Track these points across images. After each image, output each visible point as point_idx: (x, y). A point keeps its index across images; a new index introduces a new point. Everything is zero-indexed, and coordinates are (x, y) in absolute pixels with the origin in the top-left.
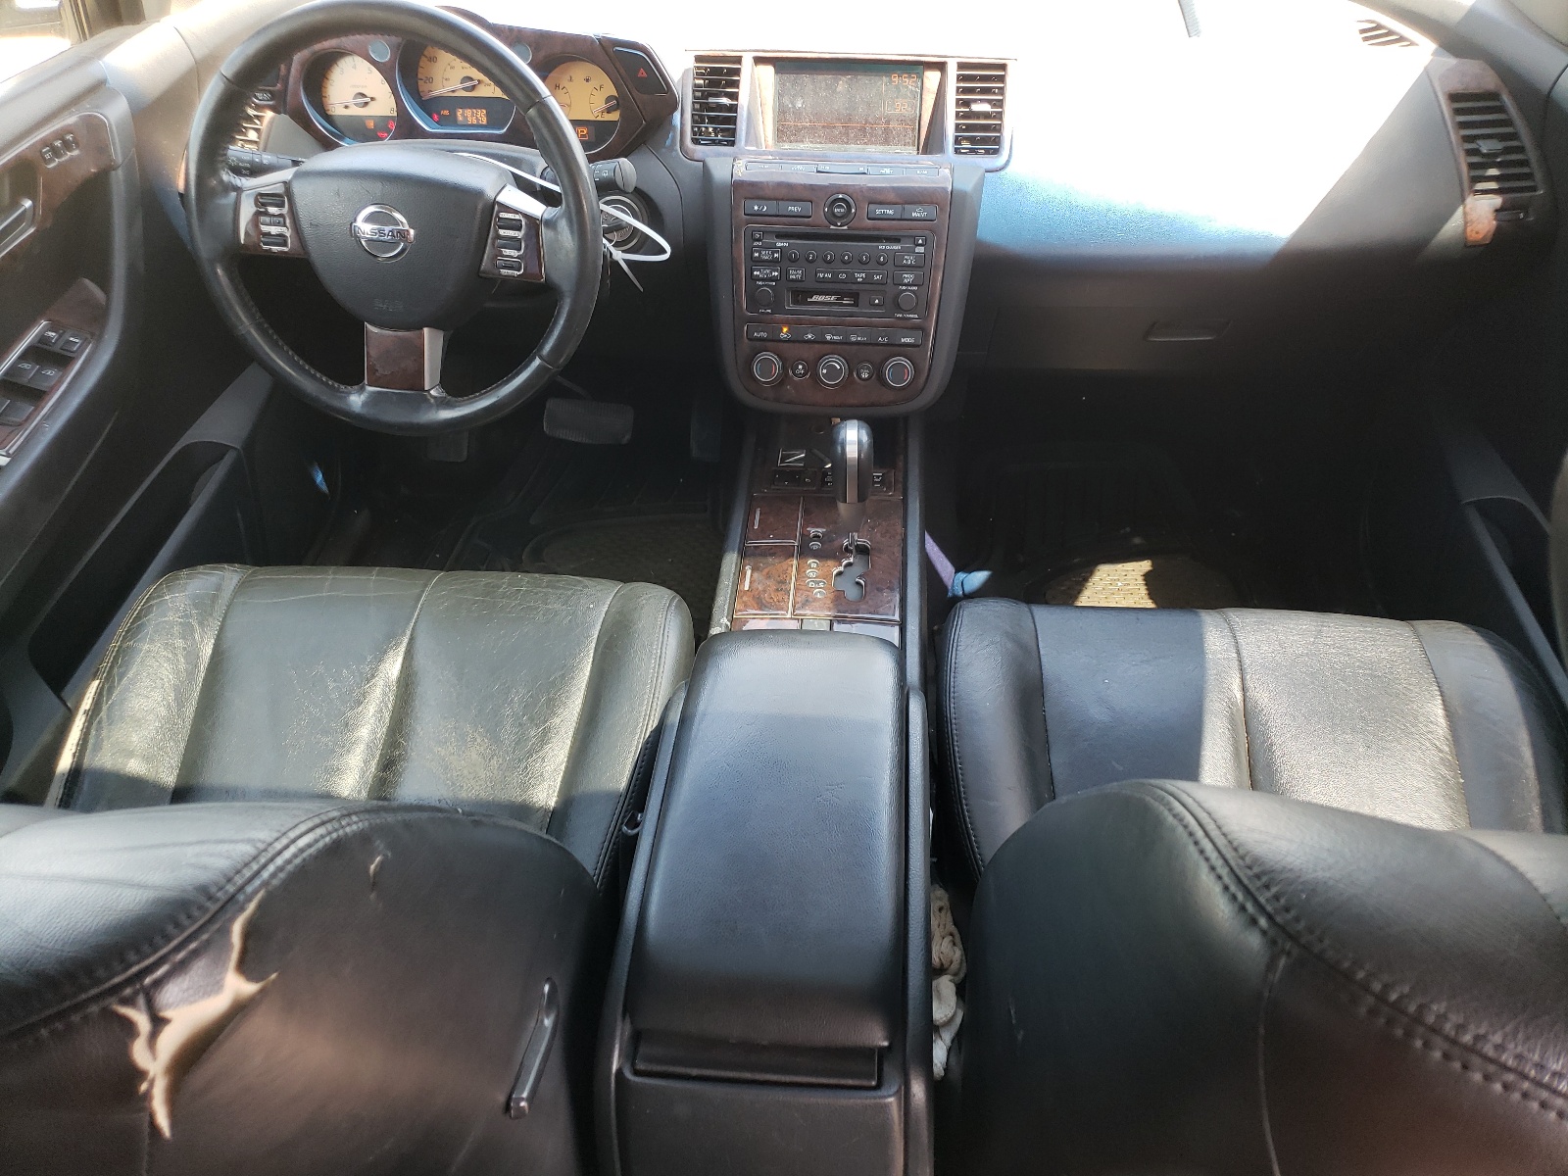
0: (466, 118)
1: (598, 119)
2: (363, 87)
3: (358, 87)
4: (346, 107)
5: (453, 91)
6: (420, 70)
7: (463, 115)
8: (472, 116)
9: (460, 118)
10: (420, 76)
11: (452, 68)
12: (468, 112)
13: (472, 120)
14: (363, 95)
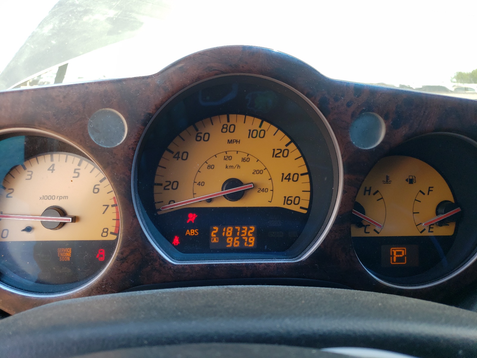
0: (223, 239)
1: (424, 234)
2: (60, 198)
3: (52, 198)
4: (29, 229)
5: (210, 201)
6: (159, 170)
7: (219, 234)
8: (234, 235)
9: (215, 240)
10: (157, 180)
11: (210, 167)
12: (229, 231)
13: (232, 242)
14: (62, 213)
